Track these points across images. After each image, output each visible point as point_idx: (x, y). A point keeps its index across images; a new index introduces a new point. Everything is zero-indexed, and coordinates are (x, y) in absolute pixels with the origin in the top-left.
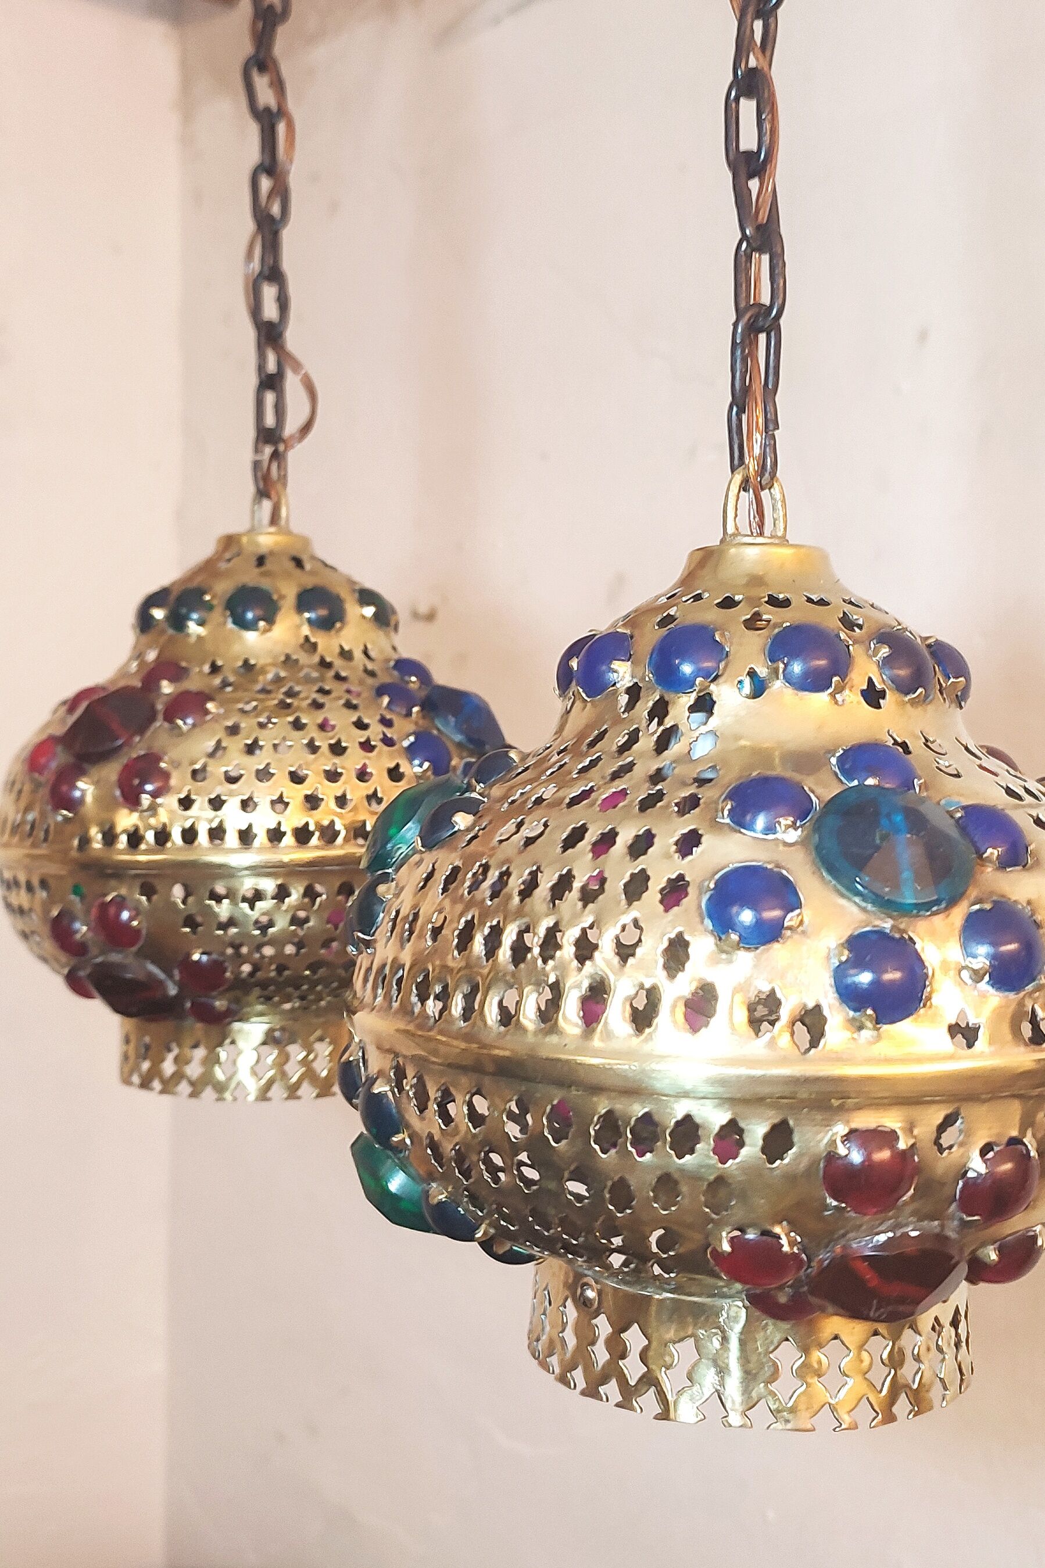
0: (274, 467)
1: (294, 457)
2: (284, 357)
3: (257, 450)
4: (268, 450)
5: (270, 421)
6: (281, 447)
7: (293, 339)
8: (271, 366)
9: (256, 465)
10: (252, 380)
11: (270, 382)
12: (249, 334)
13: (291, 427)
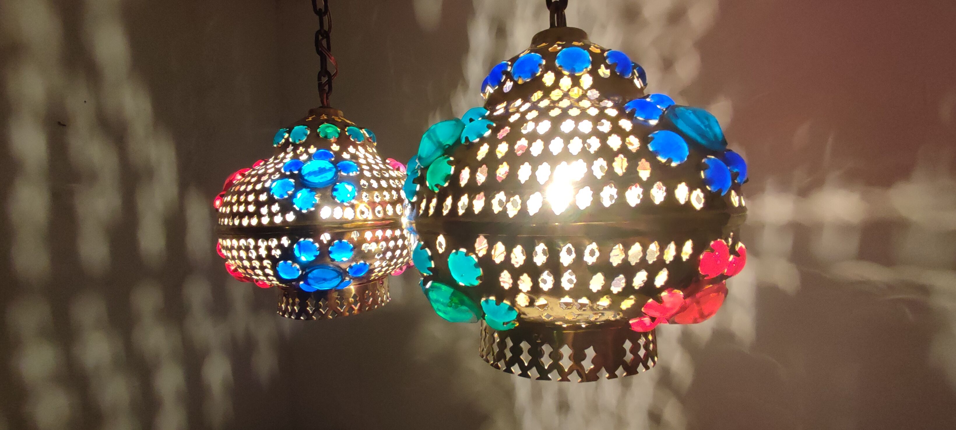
0: (327, 87)
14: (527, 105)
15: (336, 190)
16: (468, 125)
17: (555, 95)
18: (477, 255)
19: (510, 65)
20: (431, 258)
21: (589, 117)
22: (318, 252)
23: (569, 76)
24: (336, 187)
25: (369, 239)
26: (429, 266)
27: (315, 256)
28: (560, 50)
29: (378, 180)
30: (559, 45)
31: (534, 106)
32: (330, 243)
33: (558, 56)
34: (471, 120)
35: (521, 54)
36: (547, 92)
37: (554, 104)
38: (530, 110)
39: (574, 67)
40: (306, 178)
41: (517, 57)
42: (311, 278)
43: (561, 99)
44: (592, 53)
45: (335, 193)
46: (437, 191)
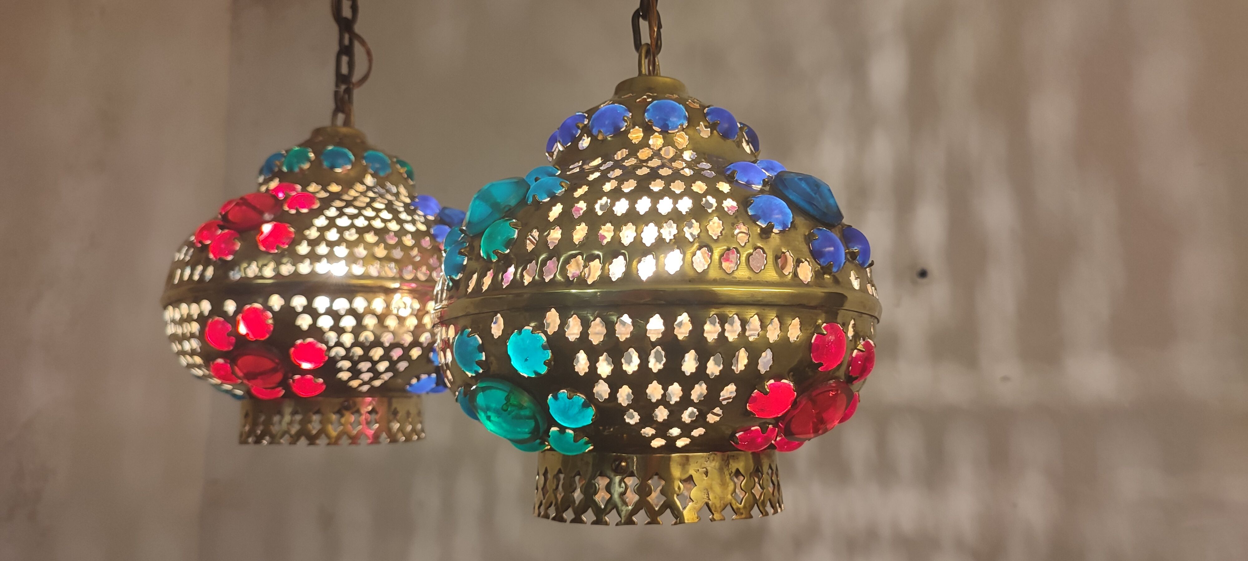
0: (346, 96)
1: (357, 94)
2: (354, 36)
3: (337, 85)
4: (343, 87)
5: (344, 70)
6: (351, 86)
7: (358, 28)
8: (346, 42)
9: (336, 93)
10: (335, 48)
11: (346, 50)
12: (334, 29)
13: (355, 78)
14: (610, 164)
16: (533, 185)
17: (644, 154)
18: (545, 333)
19: (587, 118)
20: (481, 348)
21: (683, 178)
23: (660, 133)
26: (477, 360)
28: (650, 102)
30: (649, 97)
31: (618, 164)
33: (648, 109)
34: (536, 180)
35: (601, 104)
36: (634, 150)
37: (642, 163)
38: (612, 168)
39: (667, 122)
41: (597, 108)
43: (650, 159)
44: (687, 108)
46: (495, 259)
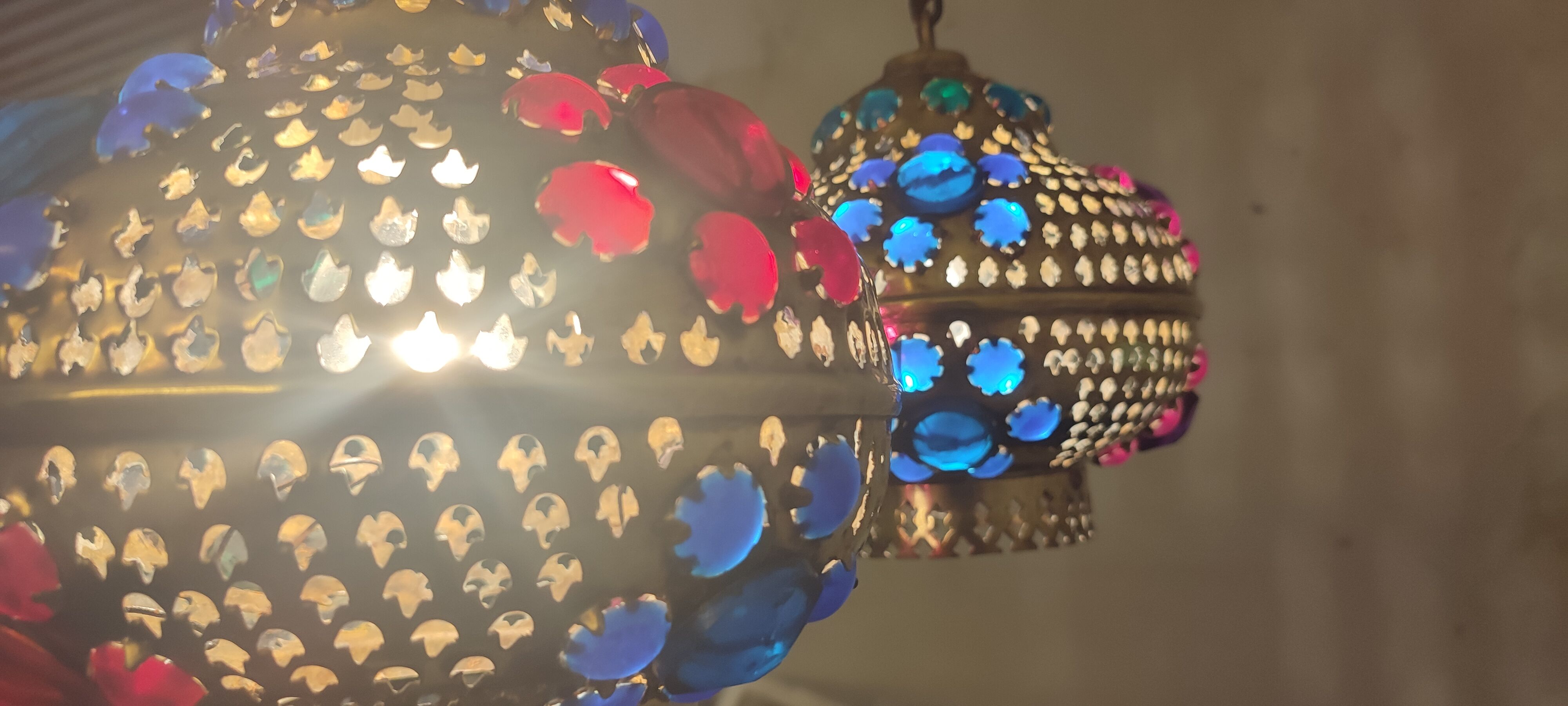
15: (981, 217)
22: (941, 369)
24: (980, 210)
25: (1062, 341)
27: (934, 379)
29: (1076, 196)
32: (970, 346)
40: (911, 192)
42: (921, 437)
45: (978, 225)
